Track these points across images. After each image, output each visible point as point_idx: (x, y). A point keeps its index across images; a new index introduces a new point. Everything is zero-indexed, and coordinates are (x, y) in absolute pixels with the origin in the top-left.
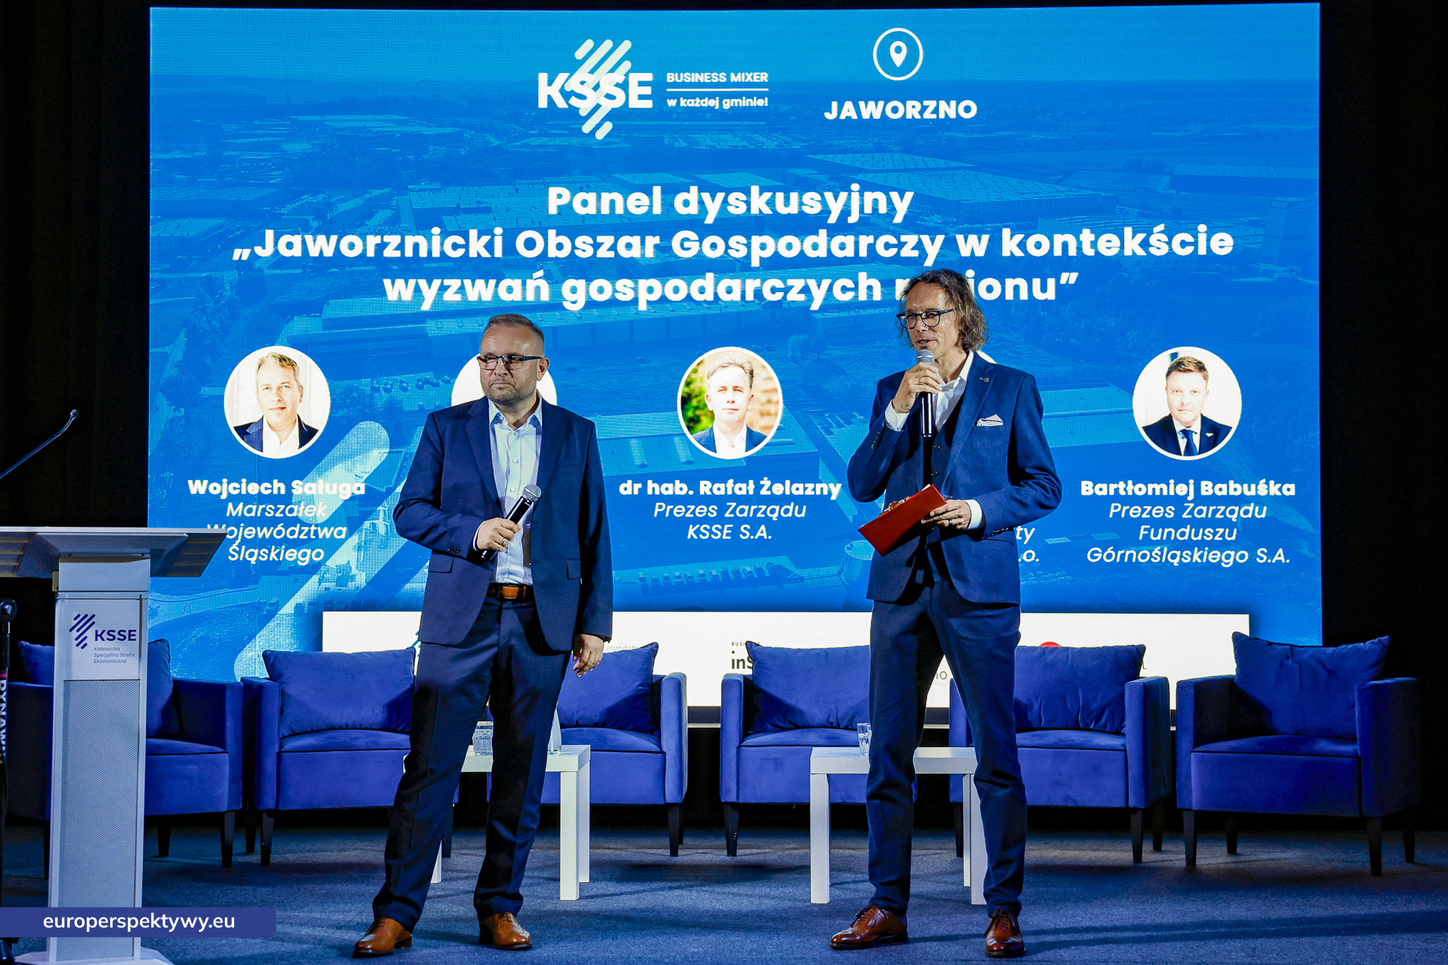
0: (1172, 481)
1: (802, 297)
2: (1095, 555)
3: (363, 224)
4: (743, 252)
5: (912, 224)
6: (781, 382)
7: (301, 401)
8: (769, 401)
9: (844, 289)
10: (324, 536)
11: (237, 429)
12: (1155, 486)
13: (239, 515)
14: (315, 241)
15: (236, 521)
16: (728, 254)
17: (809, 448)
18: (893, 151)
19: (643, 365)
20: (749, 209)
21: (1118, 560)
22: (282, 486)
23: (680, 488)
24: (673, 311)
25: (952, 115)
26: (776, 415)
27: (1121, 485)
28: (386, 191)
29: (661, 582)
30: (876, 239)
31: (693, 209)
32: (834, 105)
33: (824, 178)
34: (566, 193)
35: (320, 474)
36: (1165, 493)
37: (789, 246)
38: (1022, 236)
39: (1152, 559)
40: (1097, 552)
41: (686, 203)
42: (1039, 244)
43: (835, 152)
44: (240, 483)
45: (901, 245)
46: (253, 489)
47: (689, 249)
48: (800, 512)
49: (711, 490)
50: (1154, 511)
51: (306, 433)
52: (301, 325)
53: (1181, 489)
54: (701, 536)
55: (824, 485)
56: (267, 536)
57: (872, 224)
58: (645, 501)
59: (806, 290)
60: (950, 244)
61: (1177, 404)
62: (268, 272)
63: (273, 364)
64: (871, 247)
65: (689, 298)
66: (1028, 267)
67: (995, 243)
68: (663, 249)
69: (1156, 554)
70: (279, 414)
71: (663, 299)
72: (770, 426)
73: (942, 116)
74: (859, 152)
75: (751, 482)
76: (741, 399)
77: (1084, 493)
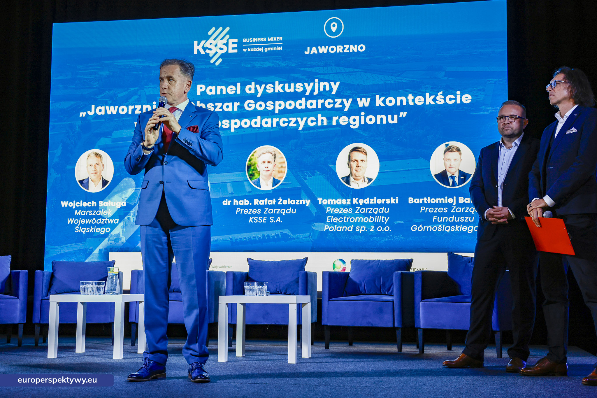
0: (446, 197)
1: (295, 125)
2: (414, 228)
3: (127, 101)
4: (272, 107)
5: (339, 94)
6: (287, 159)
7: (103, 170)
8: (282, 167)
9: (312, 121)
10: (110, 222)
11: (79, 181)
12: (439, 199)
13: (79, 215)
14: (109, 108)
15: (78, 217)
16: (266, 109)
17: (298, 185)
18: (332, 66)
19: (232, 153)
20: (274, 91)
21: (424, 230)
22: (95, 203)
23: (247, 202)
24: (244, 132)
25: (356, 51)
26: (285, 172)
27: (425, 199)
28: (136, 88)
29: (239, 240)
30: (325, 101)
31: (253, 91)
32: (308, 48)
33: (304, 77)
34: (204, 87)
35: (109, 199)
36: (444, 202)
37: (290, 105)
38: (384, 98)
39: (438, 230)
40: (415, 227)
41: (250, 89)
42: (390, 101)
43: (309, 67)
44: (80, 202)
45: (335, 103)
46: (85, 204)
47: (251, 107)
48: (294, 211)
49: (259, 203)
50: (439, 210)
51: (105, 182)
52: (104, 141)
53: (450, 201)
54: (254, 221)
55: (303, 201)
56: (89, 223)
57: (323, 95)
58: (233, 207)
59: (297, 122)
60: (355, 102)
61: (448, 165)
62: (92, 121)
63: (93, 156)
64: (323, 104)
65: (251, 126)
66: (386, 110)
67: (373, 101)
68: (241, 107)
69: (440, 228)
70: (95, 175)
71: (241, 127)
72: (282, 177)
73: (351, 51)
74: (318, 66)
75: (274, 199)
76: (271, 166)
77: (410, 202)
